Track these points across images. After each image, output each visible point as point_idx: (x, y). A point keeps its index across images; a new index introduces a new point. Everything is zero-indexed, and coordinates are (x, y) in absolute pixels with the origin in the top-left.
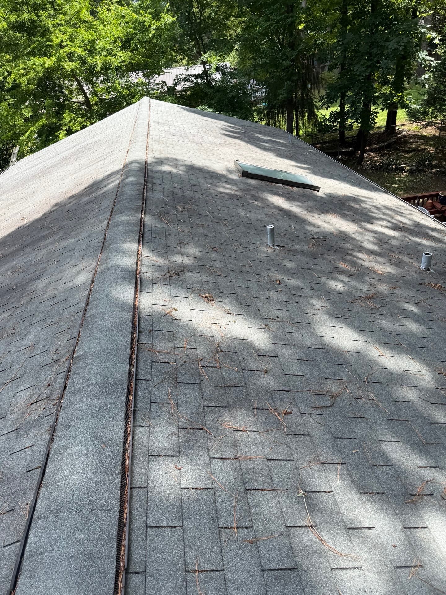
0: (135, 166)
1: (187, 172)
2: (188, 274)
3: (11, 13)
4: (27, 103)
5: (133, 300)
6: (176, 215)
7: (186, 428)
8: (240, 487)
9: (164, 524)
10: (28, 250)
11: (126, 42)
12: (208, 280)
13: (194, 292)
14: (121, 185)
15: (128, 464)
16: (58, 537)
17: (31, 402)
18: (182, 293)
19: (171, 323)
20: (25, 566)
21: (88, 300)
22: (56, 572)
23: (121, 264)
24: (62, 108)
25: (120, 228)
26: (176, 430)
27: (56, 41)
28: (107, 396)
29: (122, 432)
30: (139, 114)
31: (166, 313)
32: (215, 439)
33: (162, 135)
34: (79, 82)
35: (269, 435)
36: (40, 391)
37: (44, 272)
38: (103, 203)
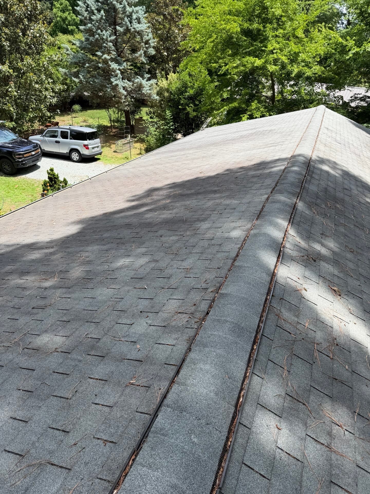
0: (301, 159)
1: (342, 176)
2: (323, 264)
3: (246, 21)
4: (229, 88)
5: (274, 267)
6: (325, 209)
7: (292, 397)
8: (327, 475)
9: (256, 469)
10: (200, 197)
11: (323, 59)
12: (339, 276)
13: (325, 281)
14: (286, 170)
15: (242, 401)
16: (178, 429)
17: (179, 311)
18: (314, 278)
19: (299, 299)
20: (150, 437)
21: (238, 252)
22: (171, 457)
23: (271, 234)
24: (252, 97)
25: (277, 205)
26: (283, 394)
27: (270, 47)
28: (238, 337)
29: (243, 372)
30: (313, 117)
31: (297, 289)
32: (314, 420)
33: (329, 140)
34: (273, 81)
35: (363, 444)
36: (187, 306)
37: (209, 217)
38: (266, 180)
